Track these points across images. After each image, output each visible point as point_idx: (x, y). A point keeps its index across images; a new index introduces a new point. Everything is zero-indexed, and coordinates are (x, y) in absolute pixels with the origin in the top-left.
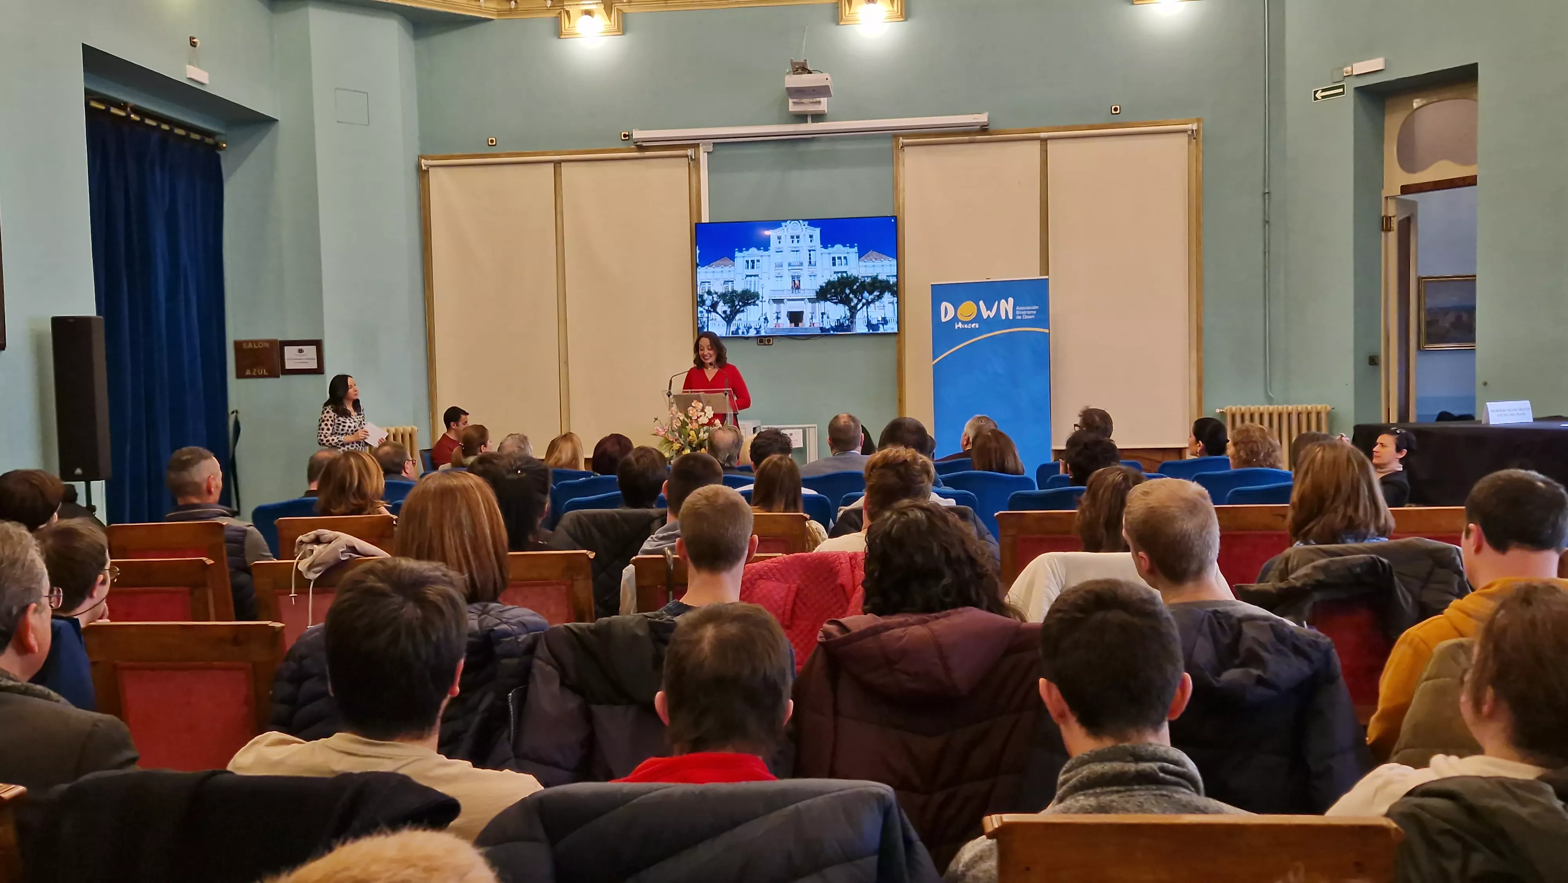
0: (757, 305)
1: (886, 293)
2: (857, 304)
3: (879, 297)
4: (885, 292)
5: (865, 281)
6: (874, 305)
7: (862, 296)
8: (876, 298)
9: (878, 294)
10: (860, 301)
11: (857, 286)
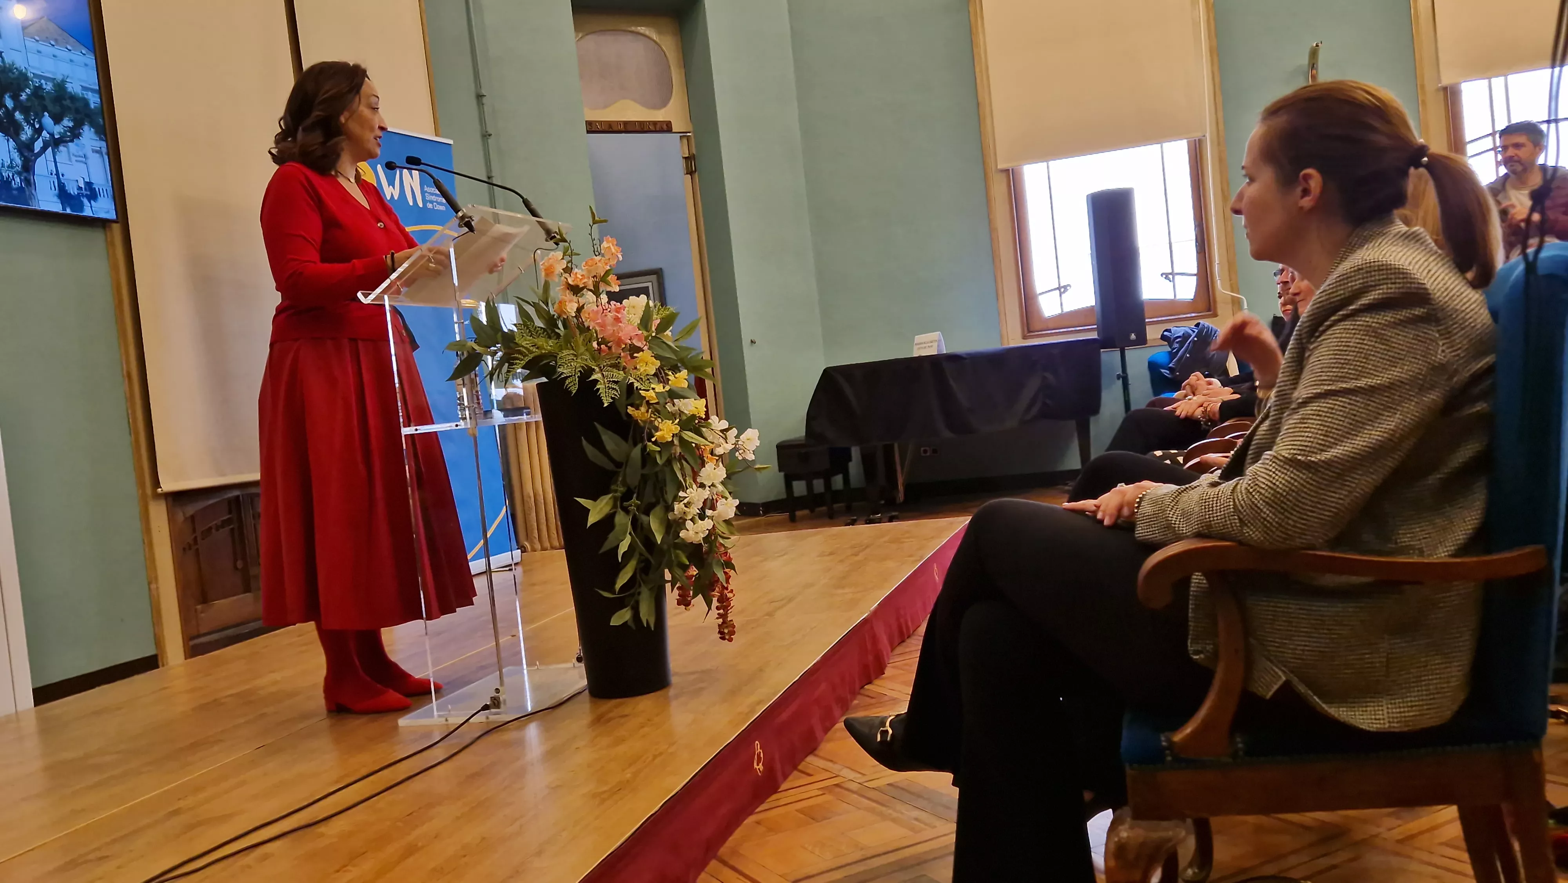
1: (86, 128)
2: (33, 140)
3: (74, 134)
4: (83, 124)
5: (40, 87)
6: (65, 149)
7: (40, 122)
8: (69, 134)
9: (71, 124)
10: (38, 132)
11: (27, 95)
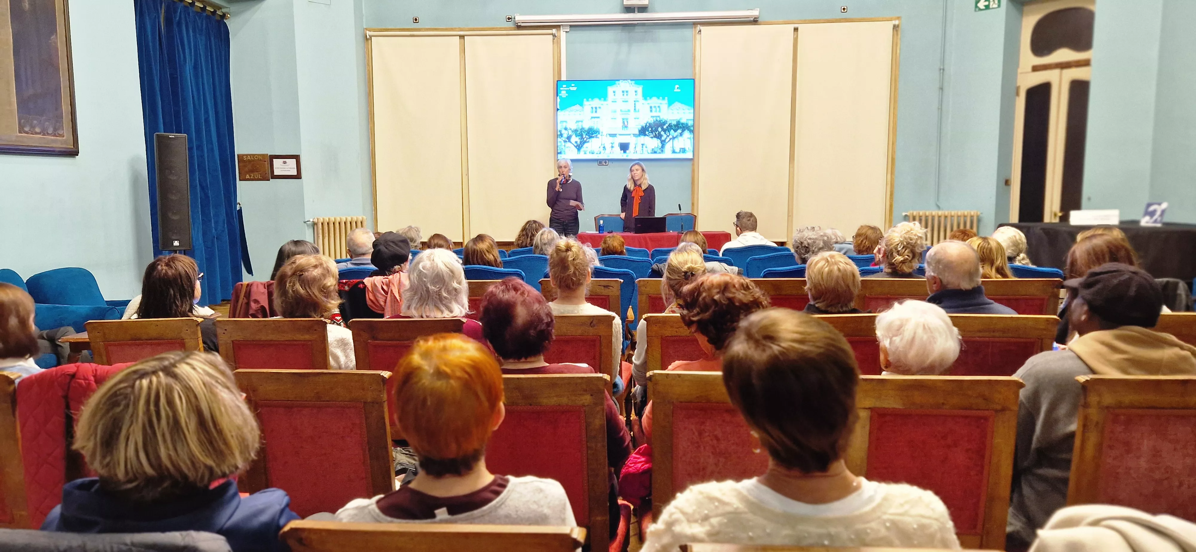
0: (598, 138)
1: (686, 131)
2: (666, 138)
3: (681, 135)
5: (671, 123)
6: (677, 139)
7: (669, 133)
9: (680, 132)
10: (668, 136)
11: (666, 126)
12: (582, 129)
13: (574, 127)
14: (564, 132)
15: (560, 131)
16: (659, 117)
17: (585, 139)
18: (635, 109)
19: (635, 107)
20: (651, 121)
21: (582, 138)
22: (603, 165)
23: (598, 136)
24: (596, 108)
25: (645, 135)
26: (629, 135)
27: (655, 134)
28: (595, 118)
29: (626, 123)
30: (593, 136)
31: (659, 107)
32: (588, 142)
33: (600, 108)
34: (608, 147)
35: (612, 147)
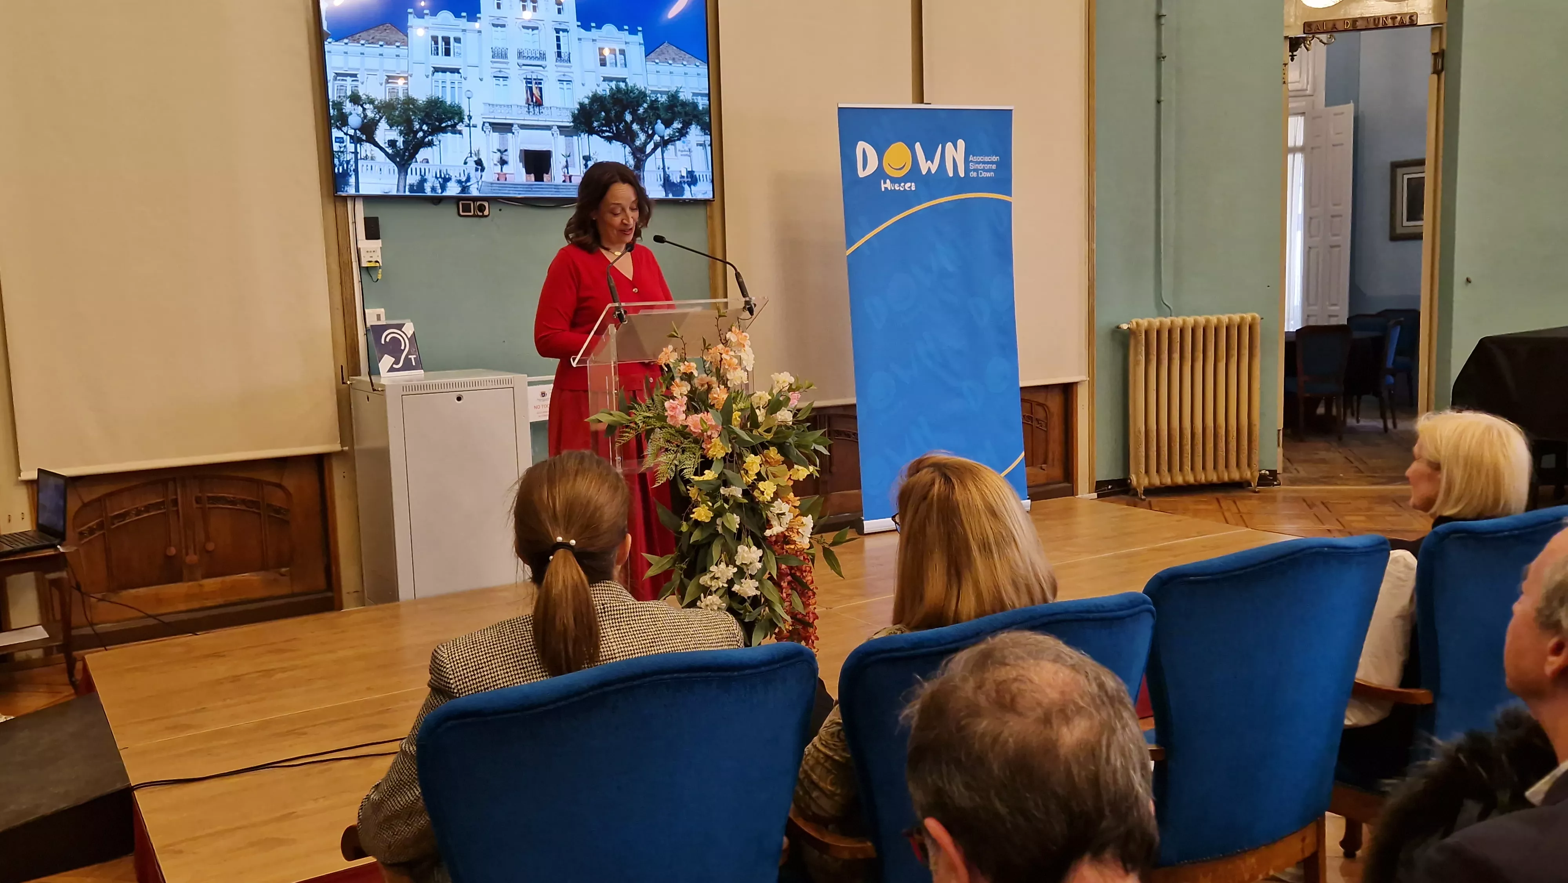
0: (460, 133)
1: (693, 127)
2: (645, 144)
3: (682, 133)
4: (691, 124)
5: (656, 100)
6: (673, 147)
7: (653, 129)
8: (677, 134)
10: (650, 137)
11: (644, 108)
12: (410, 101)
13: (380, 94)
14: (348, 107)
15: (339, 105)
16: (624, 80)
17: (421, 134)
18: (559, 54)
19: (559, 47)
20: (604, 89)
21: (408, 132)
22: (474, 216)
23: (459, 127)
24: (447, 40)
25: (591, 131)
26: (548, 128)
27: (618, 128)
28: (444, 70)
29: (535, 91)
30: (444, 125)
31: (622, 52)
32: (430, 144)
33: (457, 40)
34: (490, 160)
35: (503, 162)
